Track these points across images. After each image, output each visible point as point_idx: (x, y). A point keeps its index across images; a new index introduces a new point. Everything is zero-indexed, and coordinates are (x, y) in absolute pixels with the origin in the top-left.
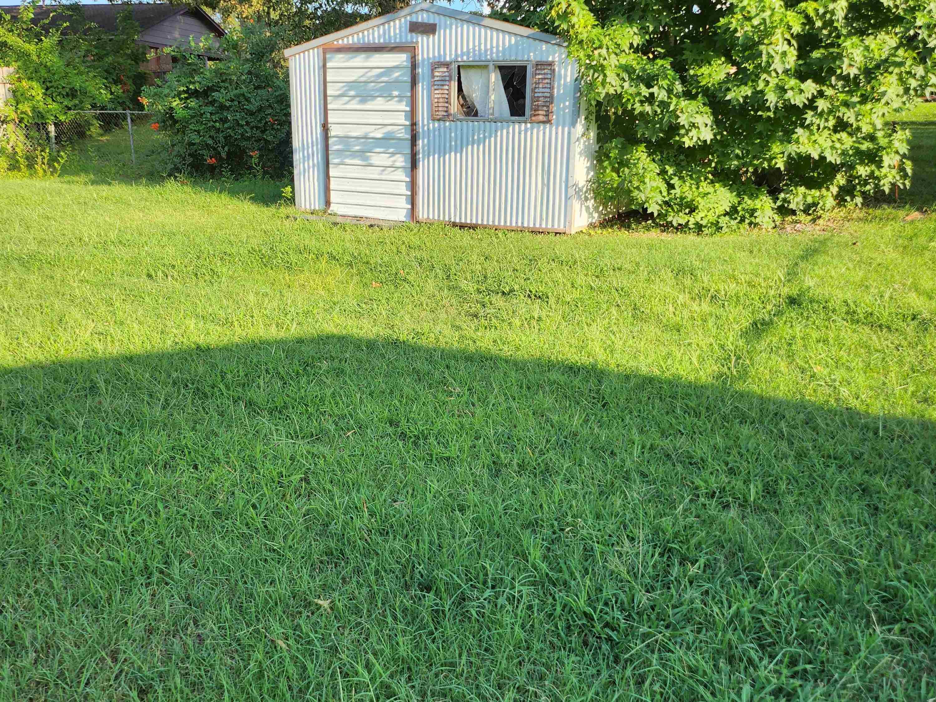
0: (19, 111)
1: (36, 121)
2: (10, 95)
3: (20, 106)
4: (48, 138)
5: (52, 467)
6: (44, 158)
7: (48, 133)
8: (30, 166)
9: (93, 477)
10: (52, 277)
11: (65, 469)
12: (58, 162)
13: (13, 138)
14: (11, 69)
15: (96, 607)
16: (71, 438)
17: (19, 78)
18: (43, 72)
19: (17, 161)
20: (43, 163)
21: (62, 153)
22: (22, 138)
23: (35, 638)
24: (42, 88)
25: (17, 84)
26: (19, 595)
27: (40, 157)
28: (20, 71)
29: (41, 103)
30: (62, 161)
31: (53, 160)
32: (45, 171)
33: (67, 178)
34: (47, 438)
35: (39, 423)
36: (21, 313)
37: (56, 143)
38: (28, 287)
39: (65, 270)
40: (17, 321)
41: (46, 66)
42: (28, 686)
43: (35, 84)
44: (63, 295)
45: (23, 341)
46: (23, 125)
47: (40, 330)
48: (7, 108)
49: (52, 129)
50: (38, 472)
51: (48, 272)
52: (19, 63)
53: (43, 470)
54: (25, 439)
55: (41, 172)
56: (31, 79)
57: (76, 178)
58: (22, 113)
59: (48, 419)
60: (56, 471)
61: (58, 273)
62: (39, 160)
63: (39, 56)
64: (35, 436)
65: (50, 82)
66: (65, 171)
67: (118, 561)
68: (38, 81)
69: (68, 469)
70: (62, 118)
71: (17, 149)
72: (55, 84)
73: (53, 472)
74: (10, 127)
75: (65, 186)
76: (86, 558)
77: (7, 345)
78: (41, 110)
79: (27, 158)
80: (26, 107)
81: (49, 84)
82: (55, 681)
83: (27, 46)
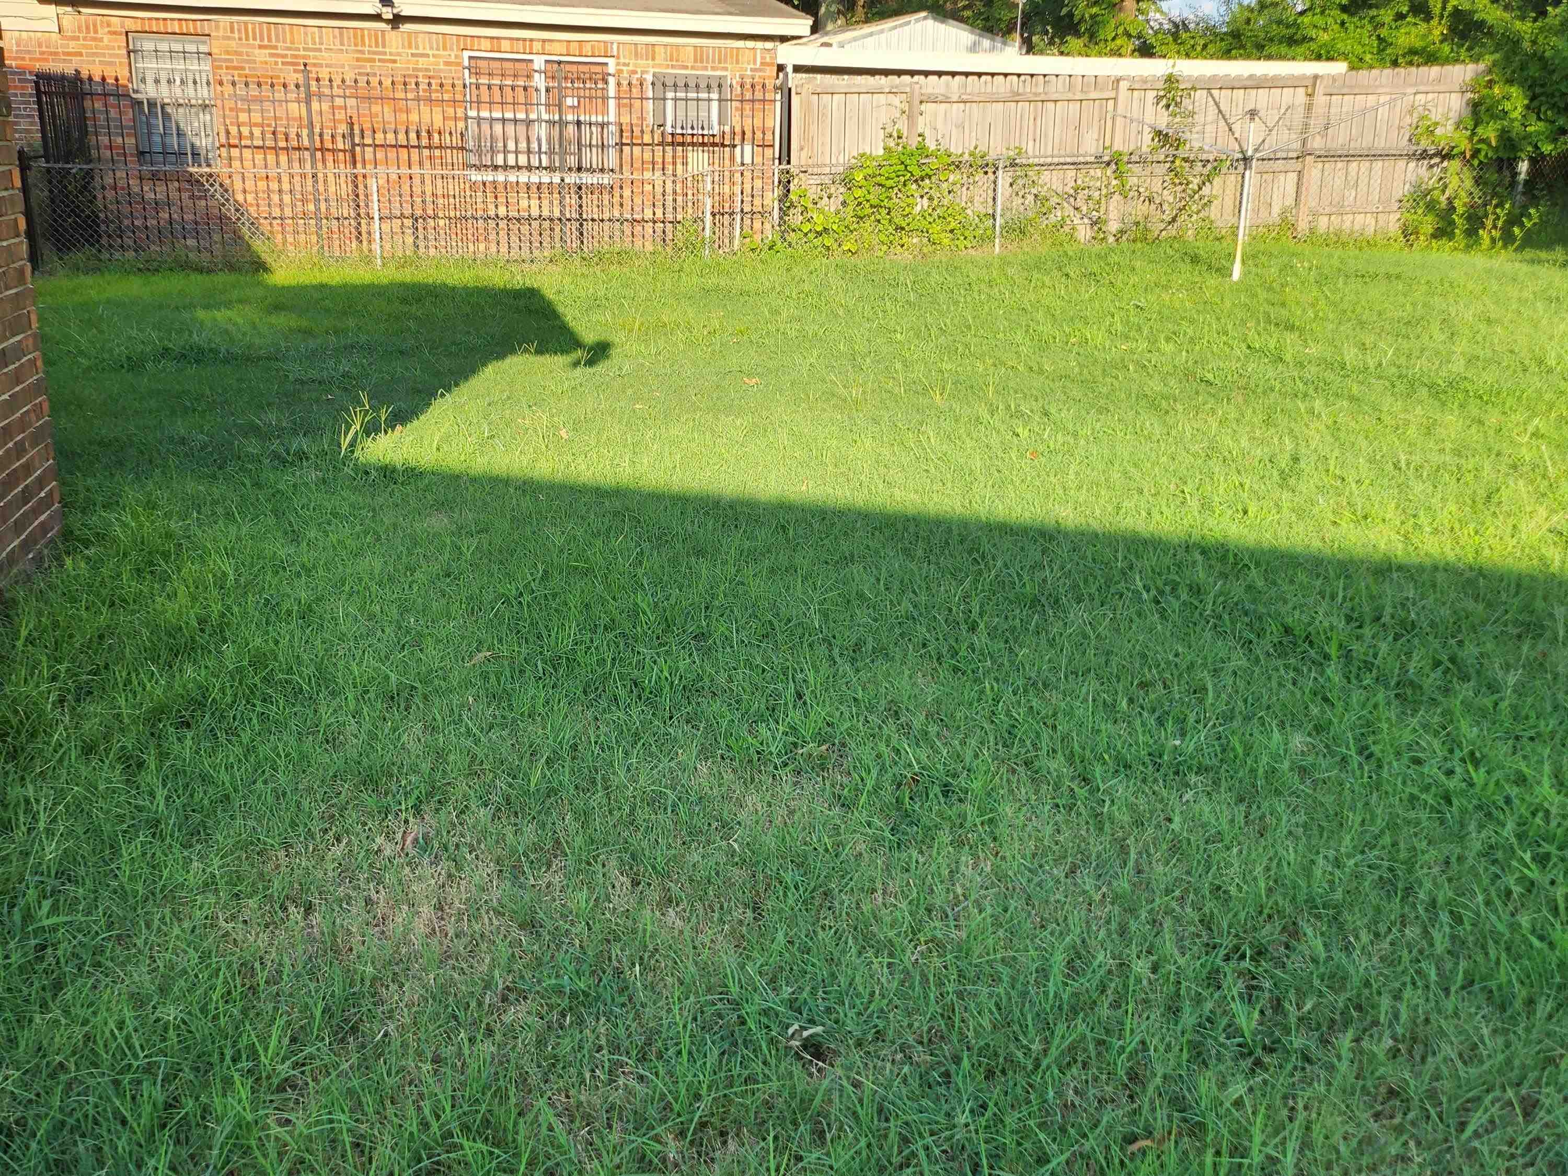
0: (1476, 139)
1: (1501, 154)
2: (1467, 112)
3: (1480, 130)
4: (1513, 184)
5: (1452, 744)
6: (1498, 218)
7: (1515, 174)
8: (1472, 233)
9: (1521, 780)
10: (1481, 422)
11: (1472, 754)
12: (1522, 225)
13: (1454, 183)
14: (1482, 66)
15: (1503, 1008)
16: (1488, 702)
17: (1490, 81)
18: (1534, 71)
19: (1452, 223)
20: (1495, 227)
21: (1532, 211)
22: (1469, 183)
23: (1396, 1016)
24: (1526, 97)
25: (1485, 91)
26: (1377, 935)
27: (1491, 217)
28: (1495, 69)
29: (1516, 124)
30: (1528, 225)
31: (1514, 220)
32: (1493, 240)
33: (1529, 253)
34: (1447, 691)
35: (1437, 664)
36: (1425, 474)
37: (1524, 194)
38: (1441, 432)
39: (1504, 413)
40: (1418, 488)
41: (1542, 58)
42: (1376, 1087)
43: (1514, 91)
44: (1498, 454)
45: (1423, 519)
46: (1476, 162)
47: (1453, 508)
48: (1457, 135)
49: (1523, 167)
50: (1428, 743)
51: (1475, 412)
52: (1497, 56)
53: (1436, 744)
54: (1412, 683)
55: (1486, 241)
56: (1510, 82)
57: (1543, 255)
58: (1481, 141)
59: (1452, 660)
60: (1457, 751)
61: (1493, 418)
62: (1489, 223)
63: (1534, 42)
64: (1427, 683)
65: (1542, 86)
66: (1529, 241)
67: (1552, 945)
68: (1521, 85)
69: (1478, 755)
70: (1547, 148)
71: (1457, 203)
72: (1549, 90)
73: (1451, 751)
74: (1455, 165)
75: (1525, 268)
76: (1493, 917)
77: (1398, 523)
78: (1513, 135)
79: (1469, 219)
80: (1490, 132)
81: (1538, 90)
82: (1421, 1100)
83: (1518, 24)
